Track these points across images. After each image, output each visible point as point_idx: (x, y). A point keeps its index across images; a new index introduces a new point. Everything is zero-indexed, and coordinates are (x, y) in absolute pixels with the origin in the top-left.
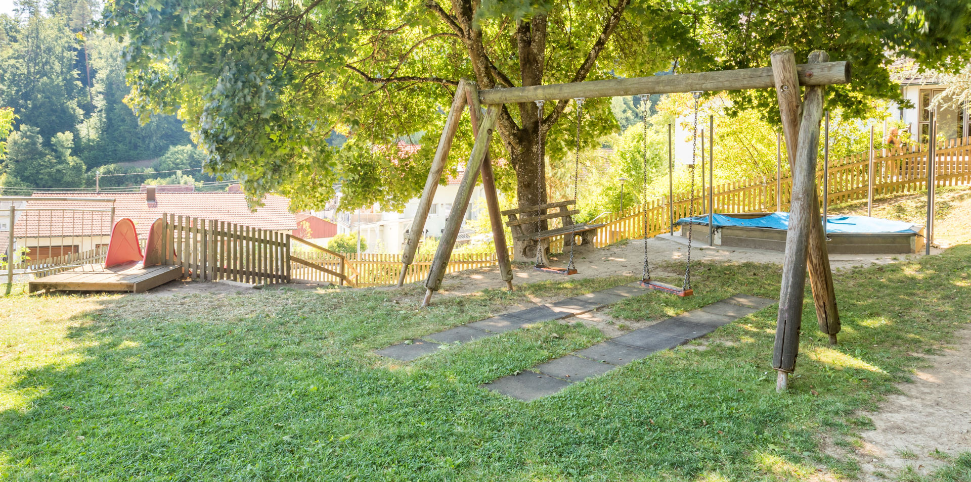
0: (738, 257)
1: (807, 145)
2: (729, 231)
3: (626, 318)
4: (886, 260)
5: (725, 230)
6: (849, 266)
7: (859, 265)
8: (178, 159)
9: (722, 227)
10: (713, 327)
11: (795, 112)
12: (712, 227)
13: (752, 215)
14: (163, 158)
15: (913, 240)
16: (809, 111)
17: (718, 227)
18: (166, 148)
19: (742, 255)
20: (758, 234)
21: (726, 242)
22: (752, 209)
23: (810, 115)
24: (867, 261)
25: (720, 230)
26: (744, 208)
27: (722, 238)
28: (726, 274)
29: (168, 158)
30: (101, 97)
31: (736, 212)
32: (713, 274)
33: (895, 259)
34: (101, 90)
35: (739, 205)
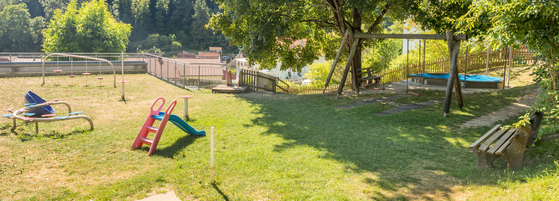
0: (433, 88)
1: (455, 56)
2: (430, 79)
3: (400, 103)
4: (487, 90)
5: (428, 79)
6: (472, 92)
7: (476, 92)
8: (153, 40)
9: (428, 78)
10: (426, 106)
11: (452, 47)
12: (424, 78)
13: (439, 74)
14: (146, 40)
15: (499, 84)
16: (456, 47)
17: (426, 78)
18: (148, 35)
19: (435, 88)
20: (441, 80)
21: (429, 83)
22: (439, 71)
23: (456, 48)
24: (479, 90)
25: (427, 79)
26: (436, 71)
27: (428, 82)
28: (430, 93)
29: (149, 40)
30: (117, 10)
31: (432, 73)
32: (425, 93)
33: (490, 90)
34: (117, 7)
35: (433, 69)
